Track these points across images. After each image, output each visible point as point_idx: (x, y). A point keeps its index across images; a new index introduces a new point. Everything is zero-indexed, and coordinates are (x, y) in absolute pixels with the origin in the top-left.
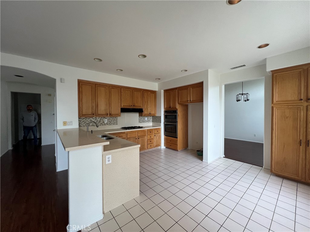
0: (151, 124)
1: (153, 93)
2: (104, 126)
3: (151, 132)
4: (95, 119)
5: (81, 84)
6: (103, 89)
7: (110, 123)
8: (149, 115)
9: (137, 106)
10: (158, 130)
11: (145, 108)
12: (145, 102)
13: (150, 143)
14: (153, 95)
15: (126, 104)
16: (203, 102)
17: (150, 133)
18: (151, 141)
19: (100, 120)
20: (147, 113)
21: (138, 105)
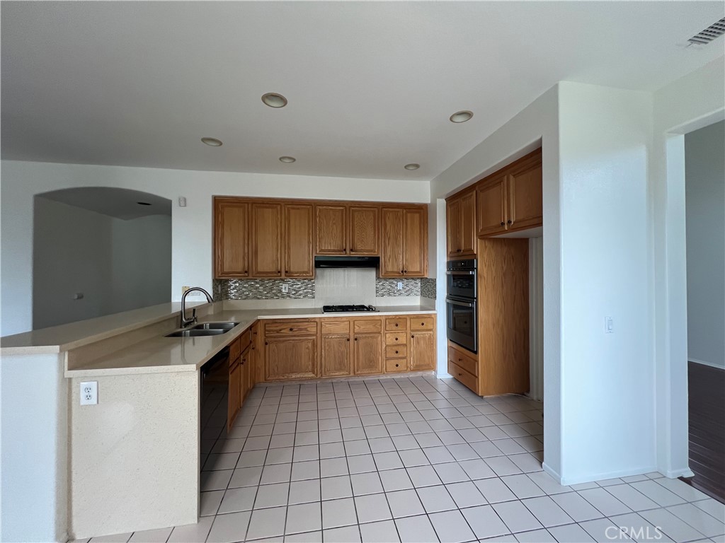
0: (416, 301)
1: (416, 212)
2: (281, 300)
3: (397, 325)
4: (261, 283)
5: (221, 205)
6: (268, 213)
7: (296, 295)
8: (404, 275)
9: (361, 251)
10: (423, 321)
11: (389, 254)
12: (389, 239)
13: (396, 355)
14: (417, 216)
15: (330, 246)
16: (541, 224)
17: (395, 328)
18: (397, 352)
19: (273, 285)
20: (396, 270)
21: (365, 249)
